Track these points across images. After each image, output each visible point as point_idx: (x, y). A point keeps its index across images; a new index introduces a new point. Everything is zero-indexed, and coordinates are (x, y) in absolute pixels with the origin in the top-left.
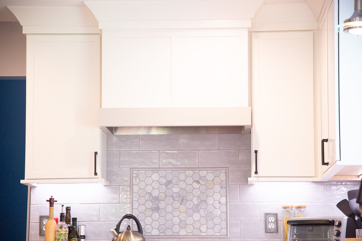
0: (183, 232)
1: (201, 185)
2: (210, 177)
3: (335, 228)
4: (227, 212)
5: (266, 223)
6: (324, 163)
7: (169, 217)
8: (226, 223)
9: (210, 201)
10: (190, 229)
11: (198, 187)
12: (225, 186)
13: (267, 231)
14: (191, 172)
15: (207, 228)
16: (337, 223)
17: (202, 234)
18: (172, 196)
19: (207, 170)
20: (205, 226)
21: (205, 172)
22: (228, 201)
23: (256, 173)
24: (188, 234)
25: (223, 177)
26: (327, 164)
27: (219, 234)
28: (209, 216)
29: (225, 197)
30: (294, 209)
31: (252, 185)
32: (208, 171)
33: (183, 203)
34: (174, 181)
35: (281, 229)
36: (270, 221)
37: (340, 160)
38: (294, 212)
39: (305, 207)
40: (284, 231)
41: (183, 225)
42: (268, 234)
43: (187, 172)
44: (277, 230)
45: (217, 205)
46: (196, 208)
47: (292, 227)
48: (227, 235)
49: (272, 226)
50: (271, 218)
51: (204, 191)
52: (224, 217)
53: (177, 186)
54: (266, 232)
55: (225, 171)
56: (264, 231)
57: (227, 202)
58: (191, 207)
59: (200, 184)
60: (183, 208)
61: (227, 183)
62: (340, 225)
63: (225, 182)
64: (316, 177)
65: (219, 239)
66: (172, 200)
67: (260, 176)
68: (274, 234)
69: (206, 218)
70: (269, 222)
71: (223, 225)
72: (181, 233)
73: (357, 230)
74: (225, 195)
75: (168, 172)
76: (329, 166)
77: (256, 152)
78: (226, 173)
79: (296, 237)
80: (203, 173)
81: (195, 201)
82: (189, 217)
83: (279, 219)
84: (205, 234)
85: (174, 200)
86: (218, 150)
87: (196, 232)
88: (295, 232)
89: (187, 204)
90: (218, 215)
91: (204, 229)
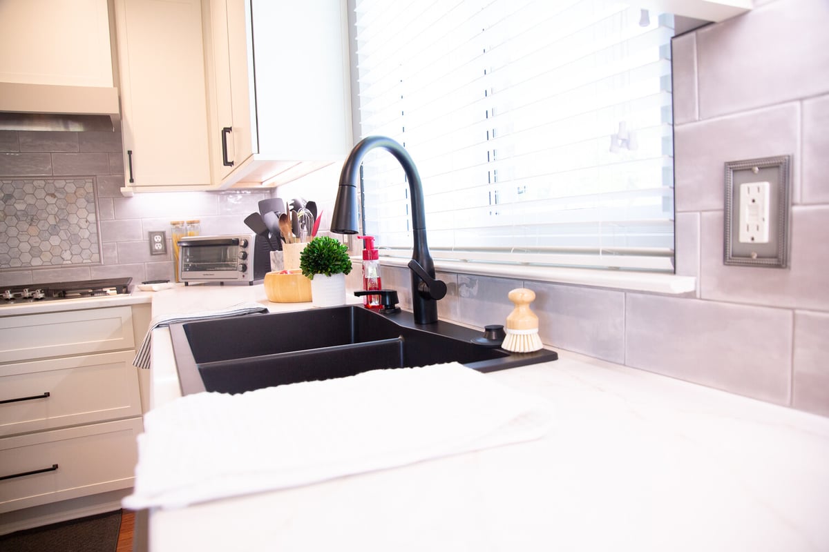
0: (36, 262)
1: (58, 199)
2: (71, 188)
3: (240, 249)
4: (98, 233)
5: (151, 243)
6: (226, 163)
7: (14, 242)
8: (97, 247)
9: (73, 220)
10: (46, 257)
11: (54, 202)
12: (93, 199)
13: (153, 252)
14: (42, 183)
15: (72, 254)
16: (242, 243)
17: (65, 262)
18: (15, 215)
19: (65, 180)
20: (68, 252)
21: (63, 183)
22: (99, 219)
23: (132, 181)
24: (45, 264)
25: (89, 187)
26: (231, 164)
27: (89, 261)
28: (74, 239)
29: (94, 214)
30: (185, 224)
31: (130, 197)
32: (67, 181)
33: (34, 224)
34: (16, 195)
35: (170, 249)
36: (156, 240)
37: (258, 153)
38: (186, 228)
39: (198, 222)
40: (174, 252)
41: (35, 252)
42: (154, 256)
43: (36, 183)
44: (165, 251)
45: (84, 225)
46: (54, 230)
47: (184, 249)
48: (100, 262)
49: (159, 247)
50: (158, 236)
51: (63, 207)
52: (94, 239)
53: (22, 201)
54: (152, 254)
55: (91, 181)
56: (149, 253)
57: (97, 220)
58: (46, 228)
59: (56, 199)
60: (33, 230)
61: (96, 195)
62: (246, 244)
63: (92, 194)
64: (212, 184)
65: (90, 266)
66: (15, 221)
67: (137, 185)
68: (162, 256)
69: (68, 242)
70: (155, 243)
71: (94, 249)
72: (33, 264)
73: (272, 253)
74: (94, 211)
75: (4, 182)
76: (234, 167)
77: (130, 153)
78: (93, 182)
79: (190, 261)
80: (61, 183)
81: (52, 221)
82: (44, 242)
83: (167, 237)
84: (70, 262)
85: (18, 219)
86: (80, 152)
87: (56, 260)
88: (188, 254)
89: (40, 225)
90: (86, 237)
91: (67, 255)
